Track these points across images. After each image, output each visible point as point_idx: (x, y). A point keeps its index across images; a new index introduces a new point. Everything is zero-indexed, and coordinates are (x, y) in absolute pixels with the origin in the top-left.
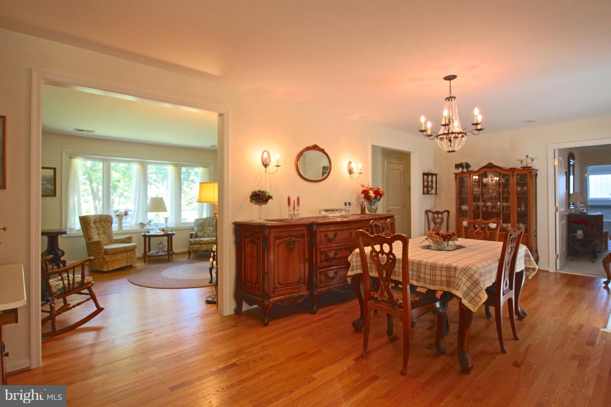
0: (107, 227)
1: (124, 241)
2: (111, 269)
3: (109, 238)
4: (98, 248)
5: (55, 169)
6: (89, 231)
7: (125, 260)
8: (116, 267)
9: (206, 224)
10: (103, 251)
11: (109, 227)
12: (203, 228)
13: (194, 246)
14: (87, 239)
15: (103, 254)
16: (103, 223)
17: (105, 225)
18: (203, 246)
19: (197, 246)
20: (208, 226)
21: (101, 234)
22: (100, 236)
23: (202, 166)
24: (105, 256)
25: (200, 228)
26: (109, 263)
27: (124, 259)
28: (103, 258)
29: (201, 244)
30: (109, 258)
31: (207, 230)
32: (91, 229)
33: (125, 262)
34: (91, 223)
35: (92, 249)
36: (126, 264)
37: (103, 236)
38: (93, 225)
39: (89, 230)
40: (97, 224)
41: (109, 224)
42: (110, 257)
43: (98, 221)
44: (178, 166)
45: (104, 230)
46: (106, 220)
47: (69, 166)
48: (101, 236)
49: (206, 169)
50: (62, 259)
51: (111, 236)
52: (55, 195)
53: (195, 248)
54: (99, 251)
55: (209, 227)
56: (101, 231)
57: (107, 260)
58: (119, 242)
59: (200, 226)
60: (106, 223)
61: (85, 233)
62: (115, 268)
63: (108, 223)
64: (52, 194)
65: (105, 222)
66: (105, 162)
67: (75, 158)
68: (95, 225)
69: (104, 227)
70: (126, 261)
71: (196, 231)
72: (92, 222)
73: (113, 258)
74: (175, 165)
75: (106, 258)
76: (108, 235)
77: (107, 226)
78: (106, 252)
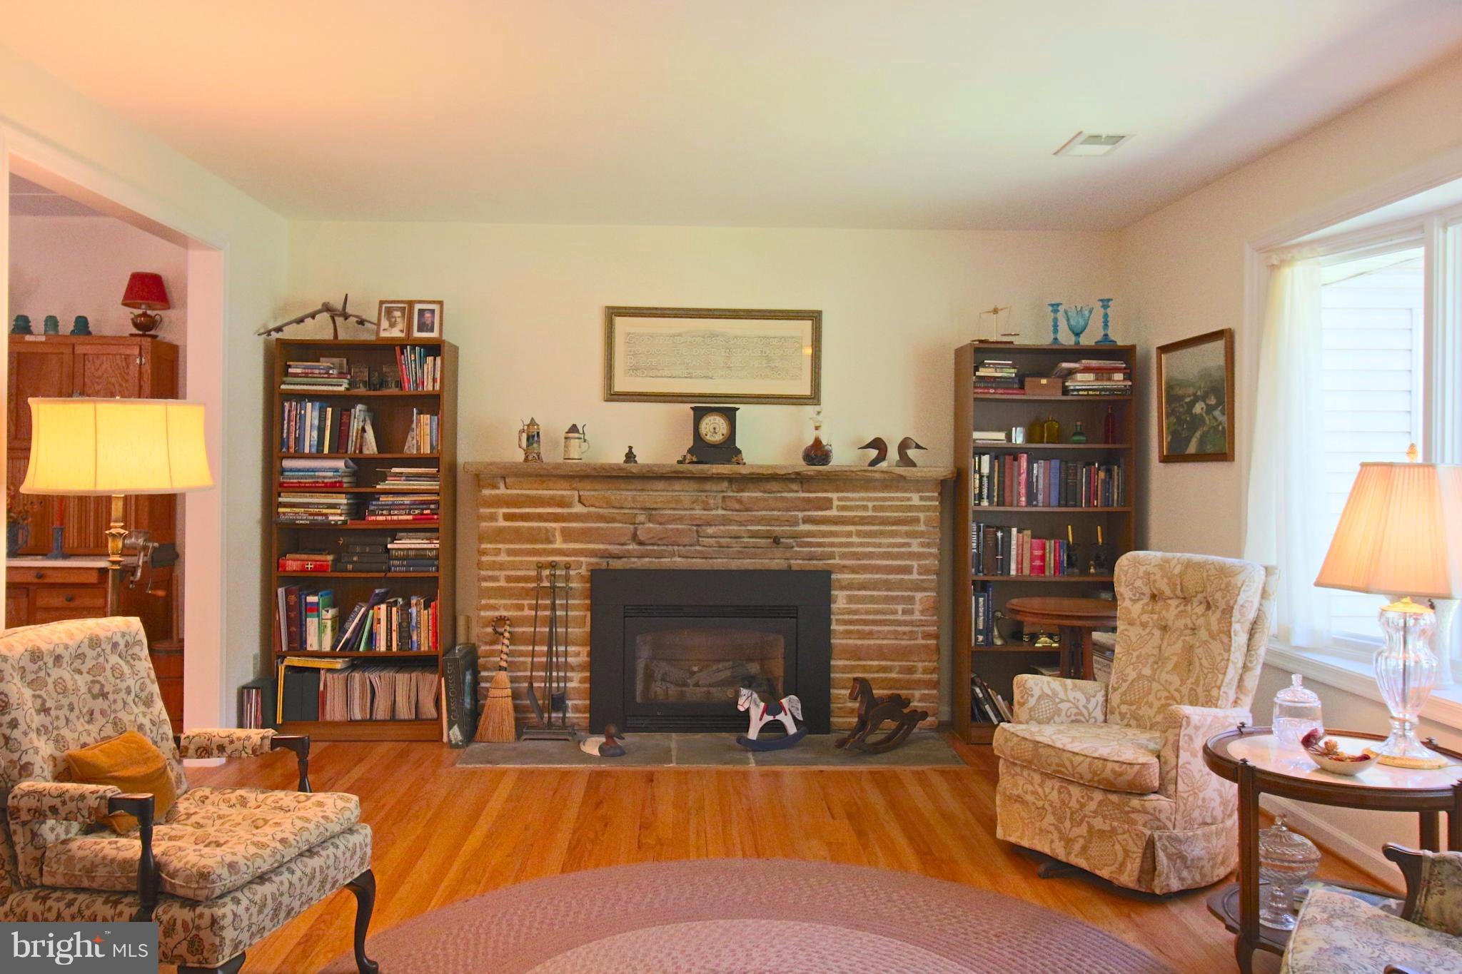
5: (1226, 335)
40: (1168, 607)
52: (1231, 455)
64: (1226, 447)
65: (1207, 604)
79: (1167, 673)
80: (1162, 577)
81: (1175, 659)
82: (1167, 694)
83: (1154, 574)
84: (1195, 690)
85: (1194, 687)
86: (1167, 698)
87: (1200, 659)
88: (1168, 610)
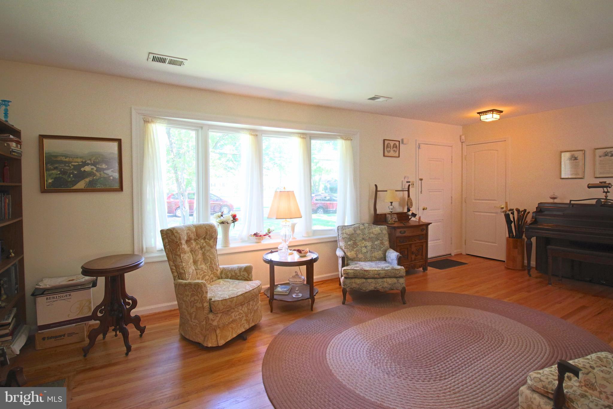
0: (208, 248)
1: (238, 274)
2: (222, 342)
3: (213, 267)
4: (196, 298)
5: (119, 141)
6: (179, 260)
7: (244, 318)
8: (231, 335)
9: (358, 235)
10: (206, 305)
11: (212, 247)
12: (355, 244)
13: (353, 280)
14: (176, 274)
15: (206, 311)
16: (202, 241)
17: (205, 244)
18: (370, 281)
19: (358, 281)
20: (363, 239)
21: (199, 263)
22: (197, 266)
23: (342, 138)
24: (211, 316)
25: (349, 243)
26: (218, 331)
27: (243, 316)
28: (207, 319)
29: (366, 279)
30: (218, 319)
31: (362, 247)
32: (182, 255)
33: (245, 322)
34: (181, 244)
35: (185, 299)
36: (247, 327)
37: (203, 266)
38: (185, 246)
39: (180, 256)
40: (192, 244)
41: (211, 242)
42: (221, 318)
43: (193, 237)
44: (307, 138)
45: (204, 254)
46: (206, 233)
47: (143, 135)
48: (200, 267)
49: (349, 142)
50: (133, 313)
51: (215, 264)
52: (121, 189)
53: (354, 285)
54: (199, 305)
55: (363, 241)
56: (200, 256)
57: (215, 323)
58: (230, 275)
59: (350, 239)
60: (207, 240)
61: (172, 263)
62: (229, 339)
63: (210, 240)
64: (117, 186)
65: (205, 239)
66: (200, 131)
67: (152, 122)
68: (189, 246)
69: (204, 247)
70: (246, 320)
71: (343, 248)
72: (183, 242)
73: (226, 320)
74: (303, 136)
75: (213, 321)
76: (211, 262)
77: (209, 245)
78: (212, 307)
79: (200, 265)
80: (192, 233)
81: (200, 260)
82: (203, 272)
83: (189, 233)
84: (212, 266)
85: (211, 265)
86: (203, 273)
87: (209, 256)
88: (192, 245)
